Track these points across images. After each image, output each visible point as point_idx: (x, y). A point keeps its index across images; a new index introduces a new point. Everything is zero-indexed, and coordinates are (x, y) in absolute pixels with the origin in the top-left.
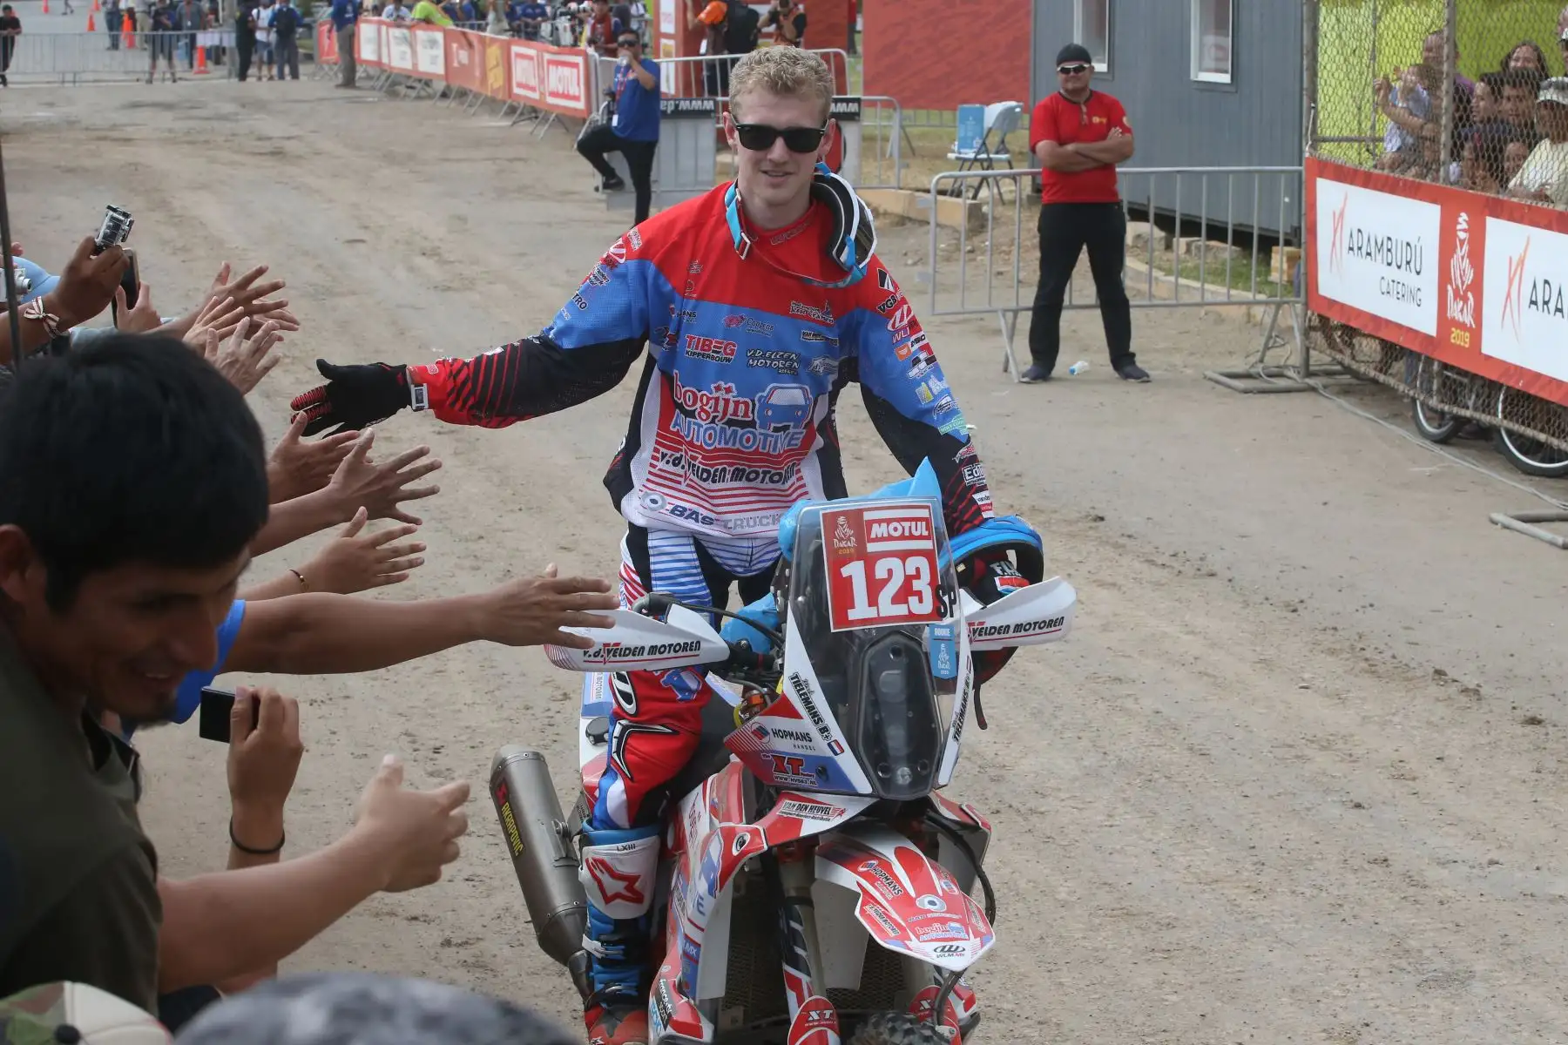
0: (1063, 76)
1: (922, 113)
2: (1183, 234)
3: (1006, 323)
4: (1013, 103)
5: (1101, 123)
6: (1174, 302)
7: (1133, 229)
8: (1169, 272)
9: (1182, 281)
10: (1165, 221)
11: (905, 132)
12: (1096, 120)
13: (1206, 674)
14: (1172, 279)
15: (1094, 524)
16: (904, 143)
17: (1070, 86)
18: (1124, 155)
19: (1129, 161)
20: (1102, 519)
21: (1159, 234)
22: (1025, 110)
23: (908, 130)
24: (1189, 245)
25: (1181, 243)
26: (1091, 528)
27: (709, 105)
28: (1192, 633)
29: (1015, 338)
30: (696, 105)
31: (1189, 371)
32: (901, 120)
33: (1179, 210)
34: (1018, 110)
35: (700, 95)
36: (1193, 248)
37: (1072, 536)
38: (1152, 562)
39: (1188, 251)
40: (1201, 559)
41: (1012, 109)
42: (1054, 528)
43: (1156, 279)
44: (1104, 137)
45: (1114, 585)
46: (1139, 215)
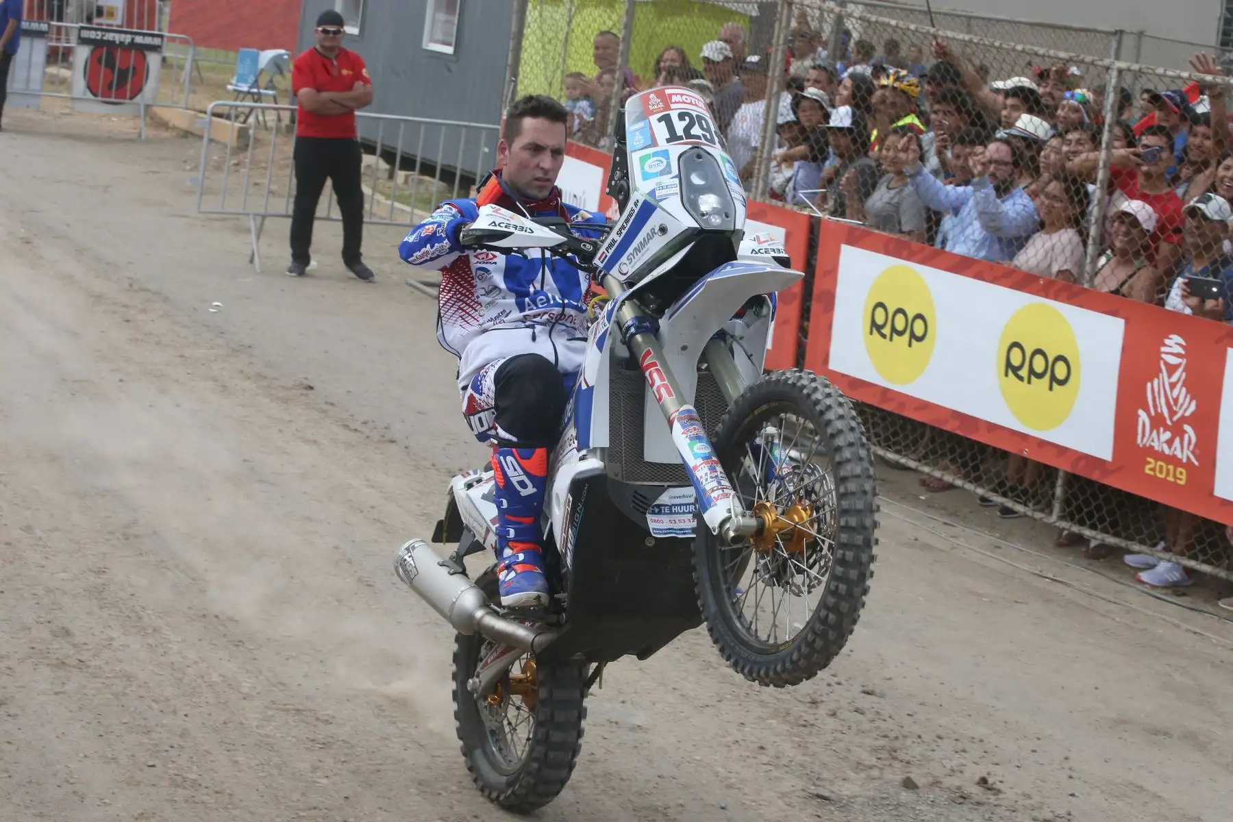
0: (322, 35)
1: (213, 51)
2: (402, 168)
3: (256, 225)
4: (282, 51)
5: (348, 75)
6: (388, 221)
7: (367, 160)
8: (388, 197)
9: (397, 205)
10: (389, 156)
11: (197, 65)
12: (345, 72)
13: (378, 521)
14: (389, 202)
15: (305, 392)
16: (195, 73)
17: (327, 44)
18: (364, 102)
19: (367, 107)
20: (311, 388)
21: (383, 165)
22: (291, 57)
23: (200, 63)
24: (407, 177)
25: (401, 175)
26: (302, 394)
27: (44, 27)
28: (372, 487)
29: (262, 238)
30: (35, 26)
31: (395, 277)
32: (194, 55)
33: (400, 147)
34: (286, 57)
35: (40, 19)
36: (410, 180)
37: (285, 401)
38: (346, 427)
39: (406, 182)
40: (386, 428)
41: (280, 56)
42: (273, 392)
43: (378, 202)
44: (350, 87)
45: (315, 442)
46: (371, 150)
